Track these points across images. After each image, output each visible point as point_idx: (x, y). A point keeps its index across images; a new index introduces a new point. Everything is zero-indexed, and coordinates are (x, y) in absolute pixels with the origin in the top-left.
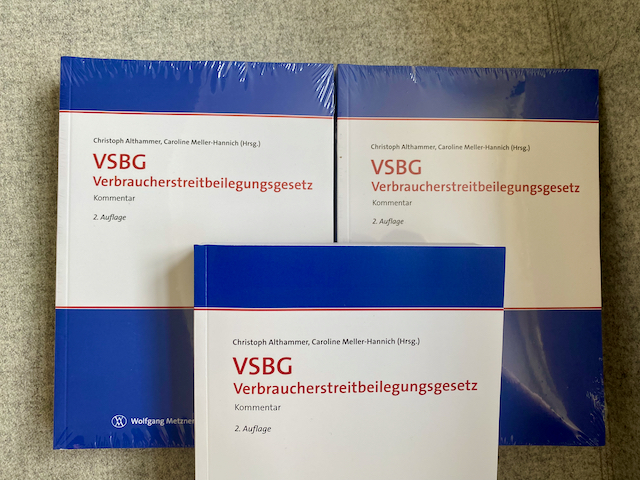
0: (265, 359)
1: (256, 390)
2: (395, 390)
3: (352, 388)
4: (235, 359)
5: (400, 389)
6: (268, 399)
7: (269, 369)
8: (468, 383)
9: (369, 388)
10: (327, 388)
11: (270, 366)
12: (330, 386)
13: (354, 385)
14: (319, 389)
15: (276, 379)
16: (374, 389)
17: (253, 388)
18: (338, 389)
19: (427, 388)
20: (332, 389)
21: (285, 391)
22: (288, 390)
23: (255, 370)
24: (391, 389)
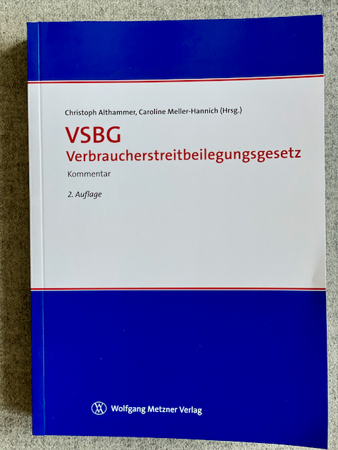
0: (95, 128)
1: (87, 157)
2: (219, 157)
3: (177, 155)
4: (67, 128)
5: (223, 157)
6: (99, 166)
7: (99, 138)
8: (291, 151)
9: (194, 156)
10: (154, 156)
11: (100, 134)
12: (156, 153)
13: (179, 153)
14: (146, 156)
15: (106, 147)
16: (199, 157)
17: (85, 155)
18: (164, 156)
19: (250, 156)
20: (159, 156)
21: (114, 158)
22: (117, 158)
23: (86, 138)
24: (215, 157)
